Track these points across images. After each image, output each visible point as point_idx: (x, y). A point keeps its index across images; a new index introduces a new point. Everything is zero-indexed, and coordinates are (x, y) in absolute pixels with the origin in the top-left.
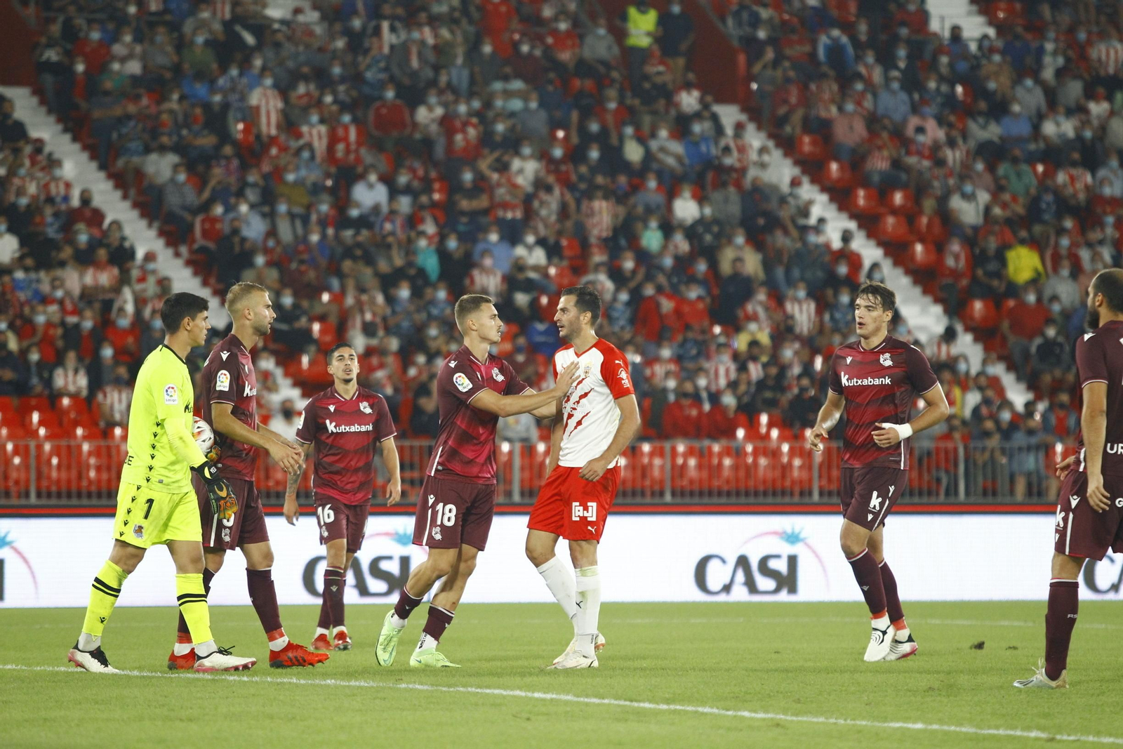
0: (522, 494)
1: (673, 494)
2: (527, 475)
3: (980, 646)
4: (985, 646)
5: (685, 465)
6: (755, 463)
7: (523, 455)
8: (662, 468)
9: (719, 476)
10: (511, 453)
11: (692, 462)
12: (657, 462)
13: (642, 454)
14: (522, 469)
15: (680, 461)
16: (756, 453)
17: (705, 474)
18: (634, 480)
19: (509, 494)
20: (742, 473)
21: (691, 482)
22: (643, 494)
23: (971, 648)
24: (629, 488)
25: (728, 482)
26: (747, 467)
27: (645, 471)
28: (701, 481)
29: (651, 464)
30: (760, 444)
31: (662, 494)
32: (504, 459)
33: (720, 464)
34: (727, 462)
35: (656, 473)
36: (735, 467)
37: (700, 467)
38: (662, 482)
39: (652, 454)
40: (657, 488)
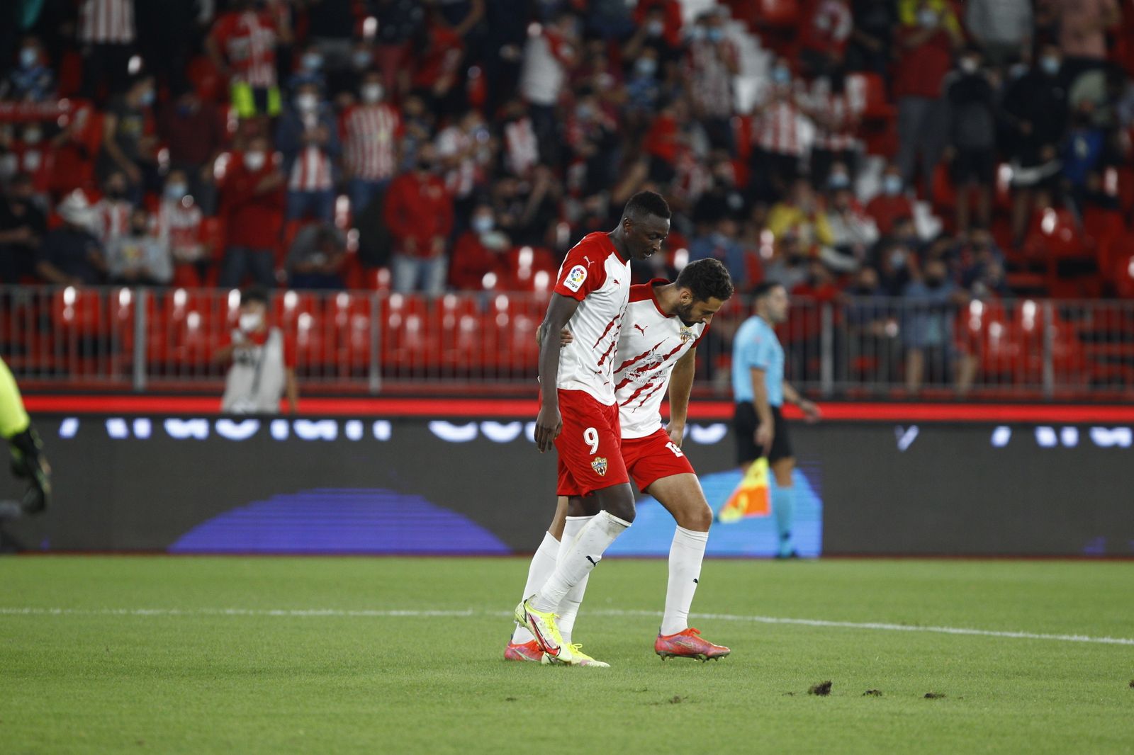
0: (149, 371)
1: (384, 373)
2: (156, 340)
3: (824, 689)
4: (832, 688)
5: (402, 328)
6: (511, 326)
7: (150, 309)
8: (367, 332)
9: (455, 346)
10: (132, 306)
11: (413, 324)
12: (359, 322)
13: (335, 310)
14: (150, 330)
15: (394, 321)
16: (512, 311)
17: (432, 342)
18: (322, 353)
19: (129, 370)
20: (489, 342)
21: (412, 354)
22: (336, 373)
23: (810, 693)
24: (314, 361)
25: (468, 354)
26: (498, 332)
27: (340, 336)
28: (426, 354)
29: (349, 327)
30: (520, 297)
31: (365, 373)
32: (122, 314)
33: (456, 328)
34: (468, 324)
35: (357, 339)
36: (480, 332)
37: (425, 330)
38: (366, 354)
39: (351, 311)
40: (358, 362)
